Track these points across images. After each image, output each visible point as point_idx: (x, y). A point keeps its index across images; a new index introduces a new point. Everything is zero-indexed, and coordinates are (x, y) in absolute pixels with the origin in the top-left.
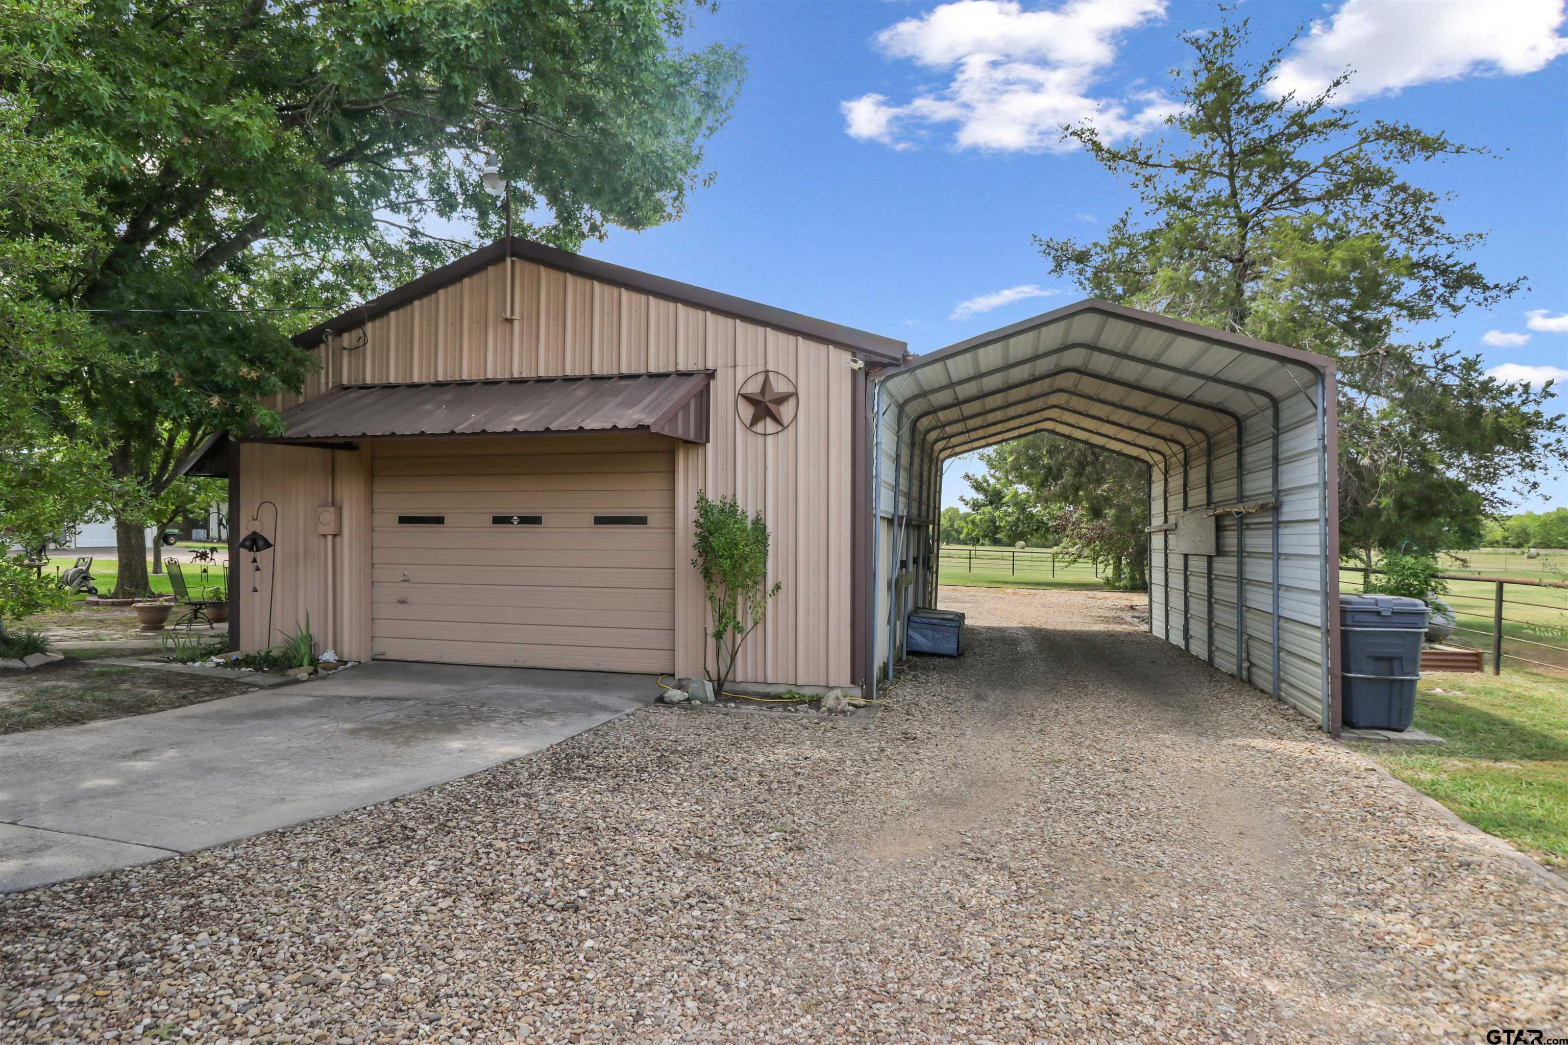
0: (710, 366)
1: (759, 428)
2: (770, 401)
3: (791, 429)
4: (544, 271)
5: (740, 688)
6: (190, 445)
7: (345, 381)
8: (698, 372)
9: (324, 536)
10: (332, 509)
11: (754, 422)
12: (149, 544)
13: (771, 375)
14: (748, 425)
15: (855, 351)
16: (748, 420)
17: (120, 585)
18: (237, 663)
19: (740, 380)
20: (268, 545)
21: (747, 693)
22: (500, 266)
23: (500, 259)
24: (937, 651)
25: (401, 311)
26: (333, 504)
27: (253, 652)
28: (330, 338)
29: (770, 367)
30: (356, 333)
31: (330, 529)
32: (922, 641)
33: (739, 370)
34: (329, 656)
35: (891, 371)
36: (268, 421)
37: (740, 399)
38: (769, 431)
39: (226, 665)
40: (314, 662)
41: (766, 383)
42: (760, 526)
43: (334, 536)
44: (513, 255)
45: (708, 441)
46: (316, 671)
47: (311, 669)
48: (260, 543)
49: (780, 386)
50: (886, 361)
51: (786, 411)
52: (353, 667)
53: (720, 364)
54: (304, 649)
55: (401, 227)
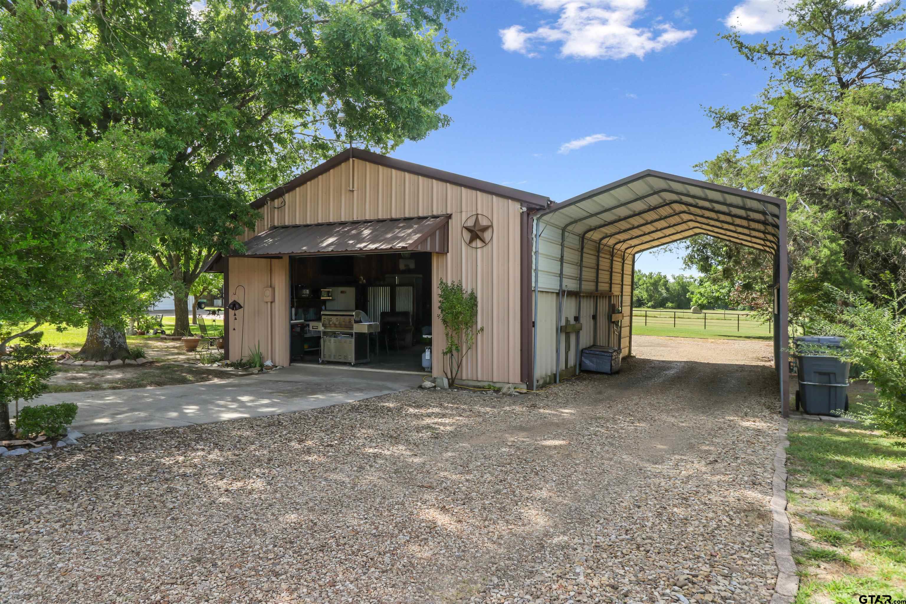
0: (449, 212)
1: (474, 244)
2: (479, 230)
3: (490, 245)
4: (368, 164)
5: (465, 383)
6: (209, 255)
7: (276, 224)
8: (442, 215)
9: (267, 302)
10: (270, 289)
11: (471, 241)
12: (190, 307)
13: (479, 216)
14: (468, 242)
15: (522, 202)
16: (468, 241)
17: (176, 330)
18: (227, 365)
19: (464, 219)
20: (240, 307)
21: (468, 386)
22: (347, 162)
23: (346, 159)
24: (599, 370)
25: (301, 187)
26: (271, 286)
27: (235, 361)
28: (269, 202)
29: (479, 212)
30: (280, 199)
31: (269, 299)
32: (589, 364)
33: (464, 214)
34: (269, 363)
35: (542, 212)
36: (238, 247)
37: (464, 230)
38: (479, 246)
39: (223, 366)
40: (262, 366)
41: (477, 220)
42: (473, 298)
43: (271, 302)
44: (353, 157)
45: (448, 252)
46: (262, 370)
47: (260, 368)
48: (237, 306)
49: (484, 222)
50: (538, 207)
51: (487, 235)
52: (280, 369)
53: (454, 211)
54: (257, 359)
55: (309, 136)
